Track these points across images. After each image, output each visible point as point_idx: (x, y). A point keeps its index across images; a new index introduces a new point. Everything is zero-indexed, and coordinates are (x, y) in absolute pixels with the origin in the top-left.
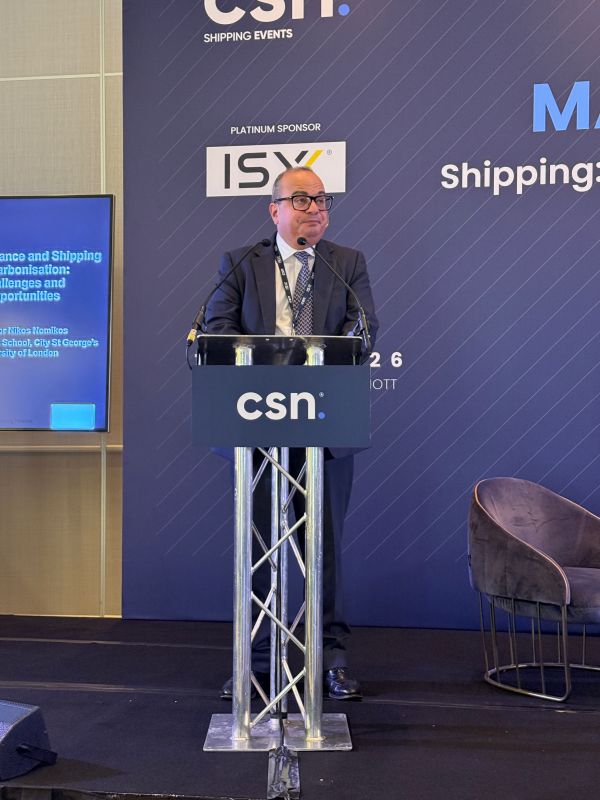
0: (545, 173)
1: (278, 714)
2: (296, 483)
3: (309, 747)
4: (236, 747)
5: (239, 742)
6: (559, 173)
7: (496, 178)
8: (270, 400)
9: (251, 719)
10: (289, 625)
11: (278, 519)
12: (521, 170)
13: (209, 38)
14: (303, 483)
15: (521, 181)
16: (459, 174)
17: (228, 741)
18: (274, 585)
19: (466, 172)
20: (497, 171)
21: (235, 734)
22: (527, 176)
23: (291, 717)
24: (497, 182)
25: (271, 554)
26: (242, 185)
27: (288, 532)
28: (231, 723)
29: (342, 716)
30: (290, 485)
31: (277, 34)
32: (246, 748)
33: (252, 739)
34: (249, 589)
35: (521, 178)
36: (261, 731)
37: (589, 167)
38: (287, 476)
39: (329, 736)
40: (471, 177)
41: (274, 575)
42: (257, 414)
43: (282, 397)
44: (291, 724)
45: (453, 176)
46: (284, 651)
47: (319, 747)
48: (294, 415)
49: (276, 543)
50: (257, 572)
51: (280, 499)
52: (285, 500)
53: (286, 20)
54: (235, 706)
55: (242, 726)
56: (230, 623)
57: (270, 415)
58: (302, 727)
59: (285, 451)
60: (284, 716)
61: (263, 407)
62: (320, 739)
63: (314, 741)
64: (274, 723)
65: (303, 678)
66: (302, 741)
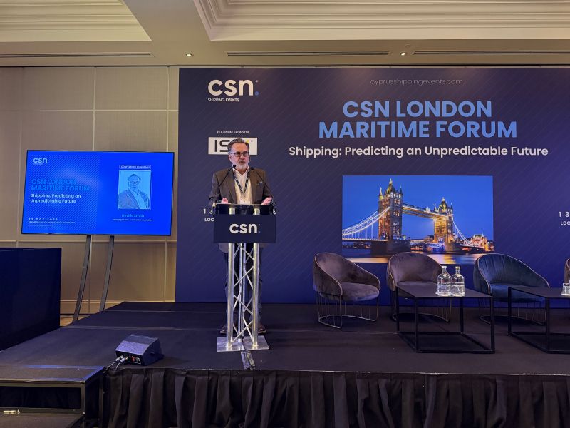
0: (323, 151)
1: (241, 337)
2: (249, 255)
3: (253, 349)
4: (227, 350)
5: (228, 348)
6: (328, 152)
7: (307, 152)
8: (241, 227)
9: (233, 339)
10: (246, 305)
11: (242, 268)
12: (315, 150)
13: (210, 100)
14: (252, 255)
15: (315, 154)
16: (295, 150)
17: (225, 348)
18: (240, 291)
19: (297, 150)
20: (308, 150)
21: (227, 345)
22: (317, 152)
23: (246, 338)
24: (308, 154)
25: (240, 281)
26: (221, 151)
27: (246, 273)
28: (226, 340)
29: (263, 337)
30: (247, 256)
31: (233, 100)
32: (231, 350)
33: (233, 346)
34: (233, 292)
35: (315, 152)
36: (236, 344)
37: (337, 150)
38: (245, 252)
39: (260, 344)
40: (299, 152)
41: (240, 288)
42: (237, 231)
43: (245, 225)
44: (246, 340)
45: (293, 151)
46: (243, 315)
47: (257, 349)
48: (250, 232)
49: (241, 278)
50: (235, 287)
51: (243, 261)
52: (245, 262)
53: (237, 95)
54: (228, 335)
55: (230, 342)
56: (226, 303)
57: (241, 232)
58: (250, 341)
59: (245, 244)
60: (243, 337)
61: (239, 229)
62: (257, 345)
63: (255, 346)
64: (240, 340)
65: (251, 325)
66: (251, 346)
